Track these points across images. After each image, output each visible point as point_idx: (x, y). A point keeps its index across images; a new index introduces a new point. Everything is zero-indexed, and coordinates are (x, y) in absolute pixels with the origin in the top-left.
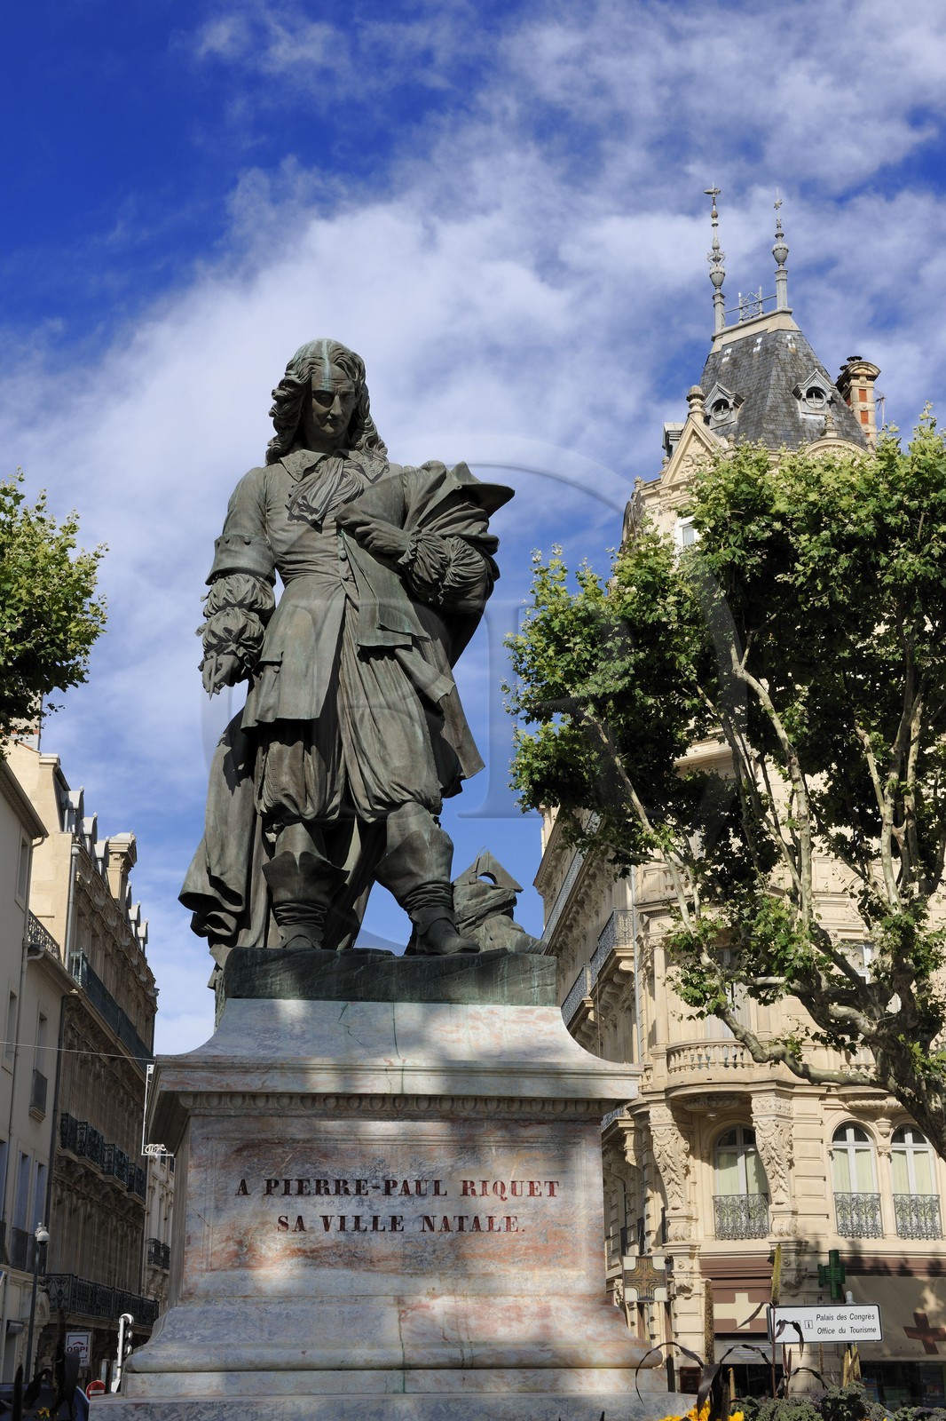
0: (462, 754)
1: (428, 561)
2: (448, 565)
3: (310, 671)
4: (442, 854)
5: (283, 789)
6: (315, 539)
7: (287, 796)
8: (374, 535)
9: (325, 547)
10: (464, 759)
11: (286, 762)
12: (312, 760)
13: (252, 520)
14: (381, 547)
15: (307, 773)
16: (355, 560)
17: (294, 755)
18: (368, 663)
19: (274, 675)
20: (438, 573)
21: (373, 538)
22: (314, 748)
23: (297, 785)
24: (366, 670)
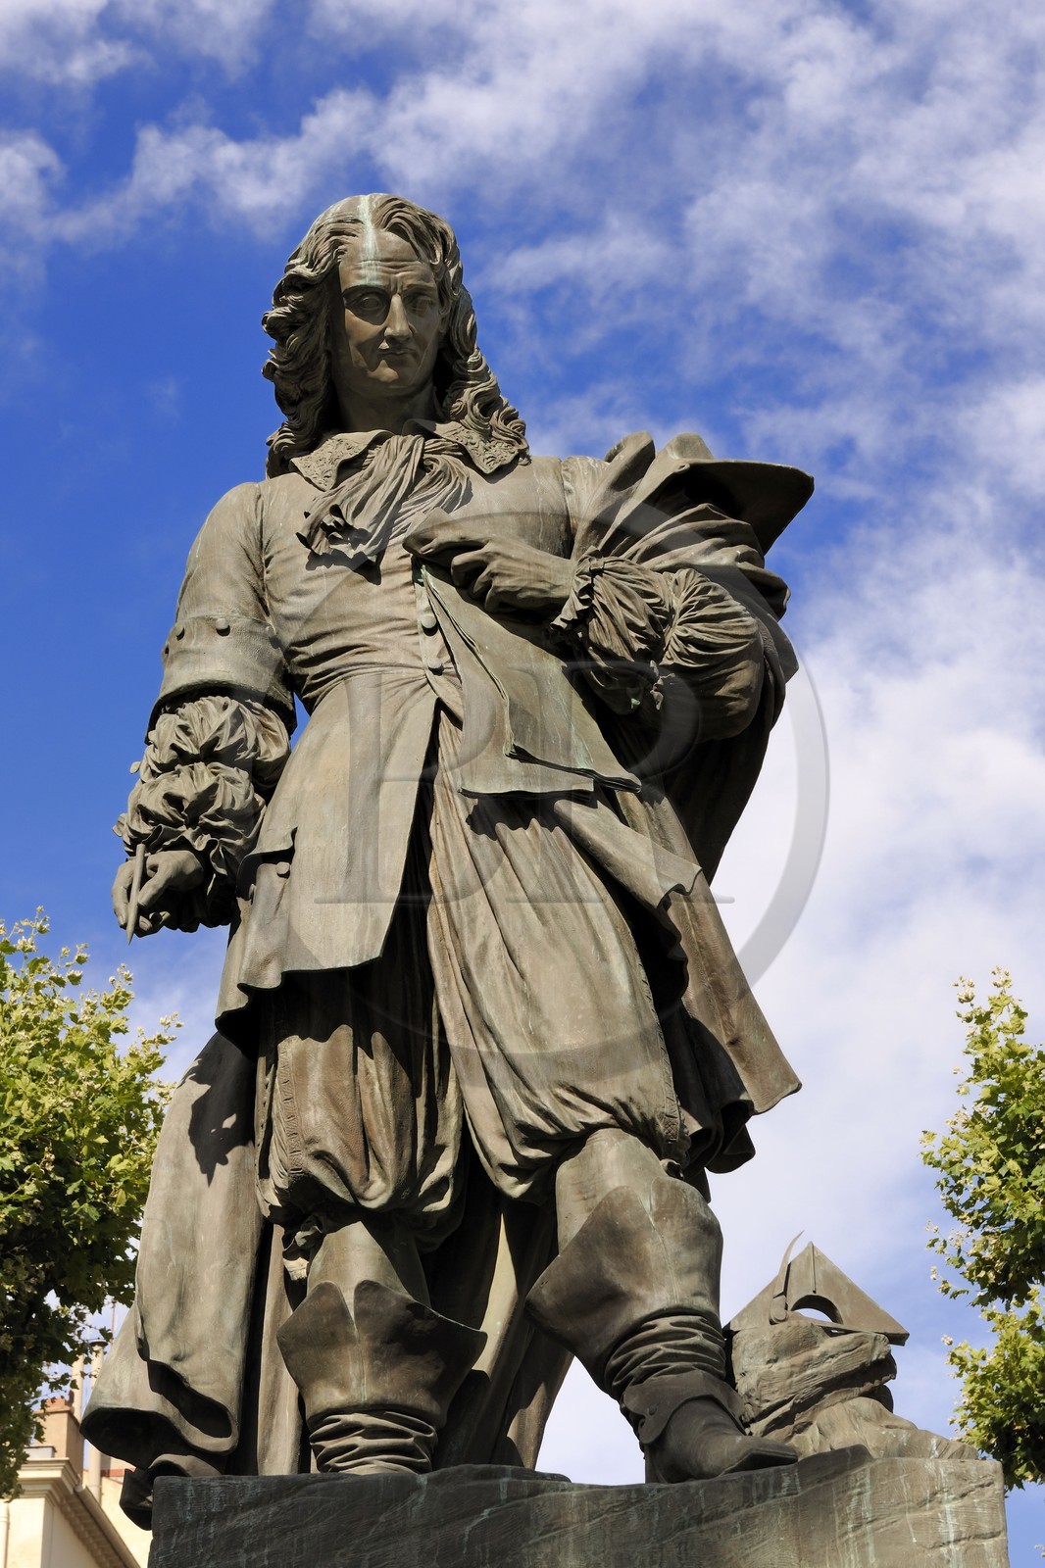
0: (742, 1058)
1: (619, 613)
2: (668, 622)
3: (359, 863)
4: (691, 1243)
5: (311, 1141)
6: (365, 599)
7: (321, 1156)
8: (492, 567)
9: (388, 611)
10: (747, 1069)
11: (316, 1078)
12: (377, 1071)
13: (233, 584)
14: (511, 594)
15: (366, 1099)
16: (455, 626)
17: (333, 1060)
18: (494, 835)
19: (279, 883)
20: (646, 639)
21: (492, 575)
22: (378, 1038)
23: (341, 1127)
24: (488, 850)
